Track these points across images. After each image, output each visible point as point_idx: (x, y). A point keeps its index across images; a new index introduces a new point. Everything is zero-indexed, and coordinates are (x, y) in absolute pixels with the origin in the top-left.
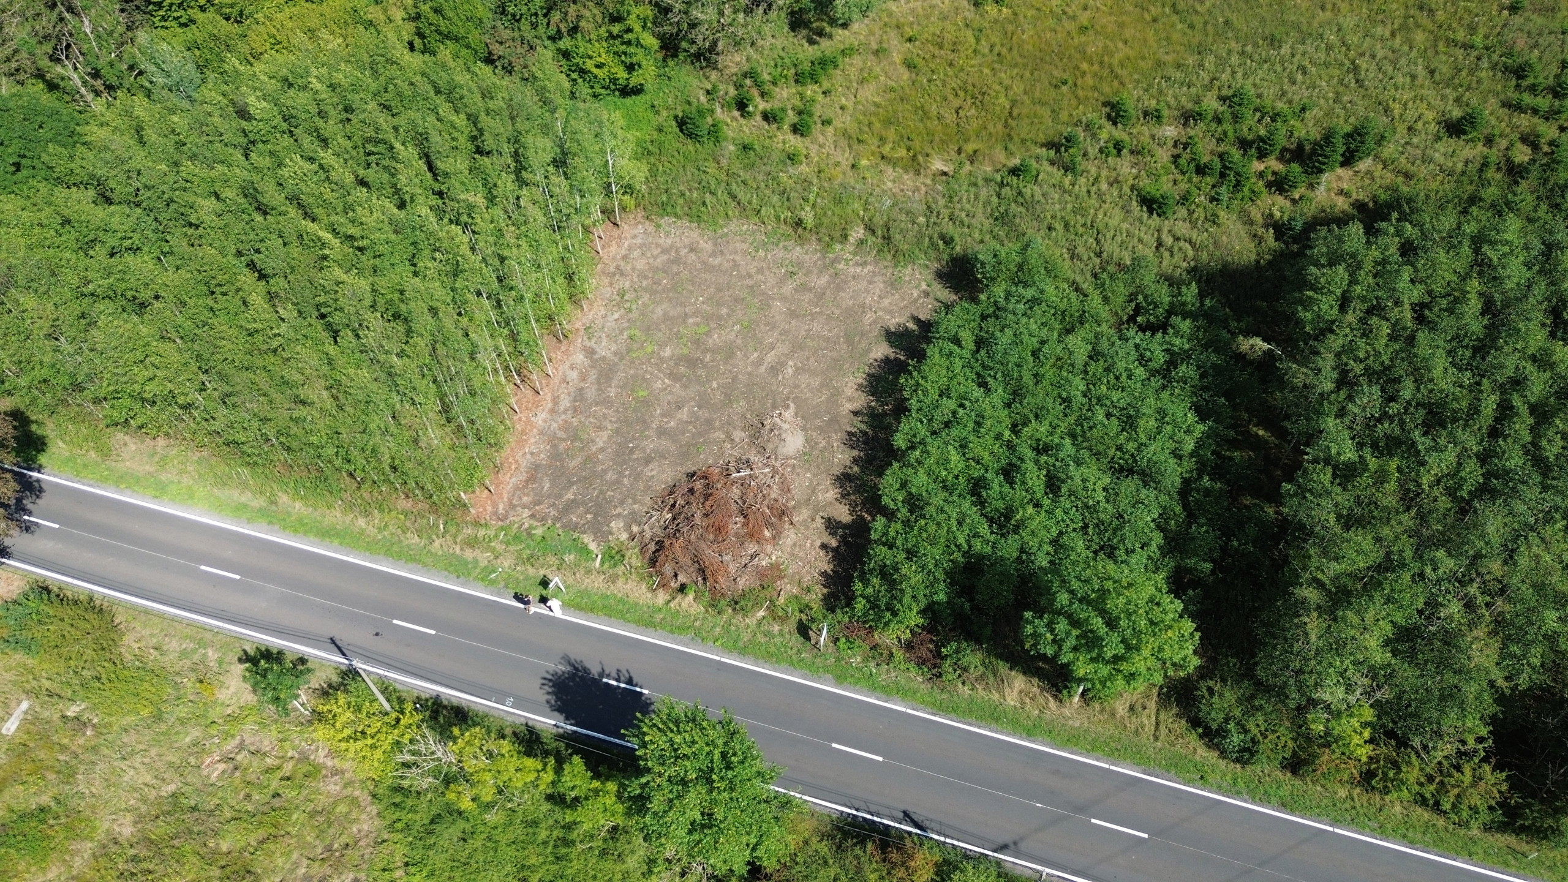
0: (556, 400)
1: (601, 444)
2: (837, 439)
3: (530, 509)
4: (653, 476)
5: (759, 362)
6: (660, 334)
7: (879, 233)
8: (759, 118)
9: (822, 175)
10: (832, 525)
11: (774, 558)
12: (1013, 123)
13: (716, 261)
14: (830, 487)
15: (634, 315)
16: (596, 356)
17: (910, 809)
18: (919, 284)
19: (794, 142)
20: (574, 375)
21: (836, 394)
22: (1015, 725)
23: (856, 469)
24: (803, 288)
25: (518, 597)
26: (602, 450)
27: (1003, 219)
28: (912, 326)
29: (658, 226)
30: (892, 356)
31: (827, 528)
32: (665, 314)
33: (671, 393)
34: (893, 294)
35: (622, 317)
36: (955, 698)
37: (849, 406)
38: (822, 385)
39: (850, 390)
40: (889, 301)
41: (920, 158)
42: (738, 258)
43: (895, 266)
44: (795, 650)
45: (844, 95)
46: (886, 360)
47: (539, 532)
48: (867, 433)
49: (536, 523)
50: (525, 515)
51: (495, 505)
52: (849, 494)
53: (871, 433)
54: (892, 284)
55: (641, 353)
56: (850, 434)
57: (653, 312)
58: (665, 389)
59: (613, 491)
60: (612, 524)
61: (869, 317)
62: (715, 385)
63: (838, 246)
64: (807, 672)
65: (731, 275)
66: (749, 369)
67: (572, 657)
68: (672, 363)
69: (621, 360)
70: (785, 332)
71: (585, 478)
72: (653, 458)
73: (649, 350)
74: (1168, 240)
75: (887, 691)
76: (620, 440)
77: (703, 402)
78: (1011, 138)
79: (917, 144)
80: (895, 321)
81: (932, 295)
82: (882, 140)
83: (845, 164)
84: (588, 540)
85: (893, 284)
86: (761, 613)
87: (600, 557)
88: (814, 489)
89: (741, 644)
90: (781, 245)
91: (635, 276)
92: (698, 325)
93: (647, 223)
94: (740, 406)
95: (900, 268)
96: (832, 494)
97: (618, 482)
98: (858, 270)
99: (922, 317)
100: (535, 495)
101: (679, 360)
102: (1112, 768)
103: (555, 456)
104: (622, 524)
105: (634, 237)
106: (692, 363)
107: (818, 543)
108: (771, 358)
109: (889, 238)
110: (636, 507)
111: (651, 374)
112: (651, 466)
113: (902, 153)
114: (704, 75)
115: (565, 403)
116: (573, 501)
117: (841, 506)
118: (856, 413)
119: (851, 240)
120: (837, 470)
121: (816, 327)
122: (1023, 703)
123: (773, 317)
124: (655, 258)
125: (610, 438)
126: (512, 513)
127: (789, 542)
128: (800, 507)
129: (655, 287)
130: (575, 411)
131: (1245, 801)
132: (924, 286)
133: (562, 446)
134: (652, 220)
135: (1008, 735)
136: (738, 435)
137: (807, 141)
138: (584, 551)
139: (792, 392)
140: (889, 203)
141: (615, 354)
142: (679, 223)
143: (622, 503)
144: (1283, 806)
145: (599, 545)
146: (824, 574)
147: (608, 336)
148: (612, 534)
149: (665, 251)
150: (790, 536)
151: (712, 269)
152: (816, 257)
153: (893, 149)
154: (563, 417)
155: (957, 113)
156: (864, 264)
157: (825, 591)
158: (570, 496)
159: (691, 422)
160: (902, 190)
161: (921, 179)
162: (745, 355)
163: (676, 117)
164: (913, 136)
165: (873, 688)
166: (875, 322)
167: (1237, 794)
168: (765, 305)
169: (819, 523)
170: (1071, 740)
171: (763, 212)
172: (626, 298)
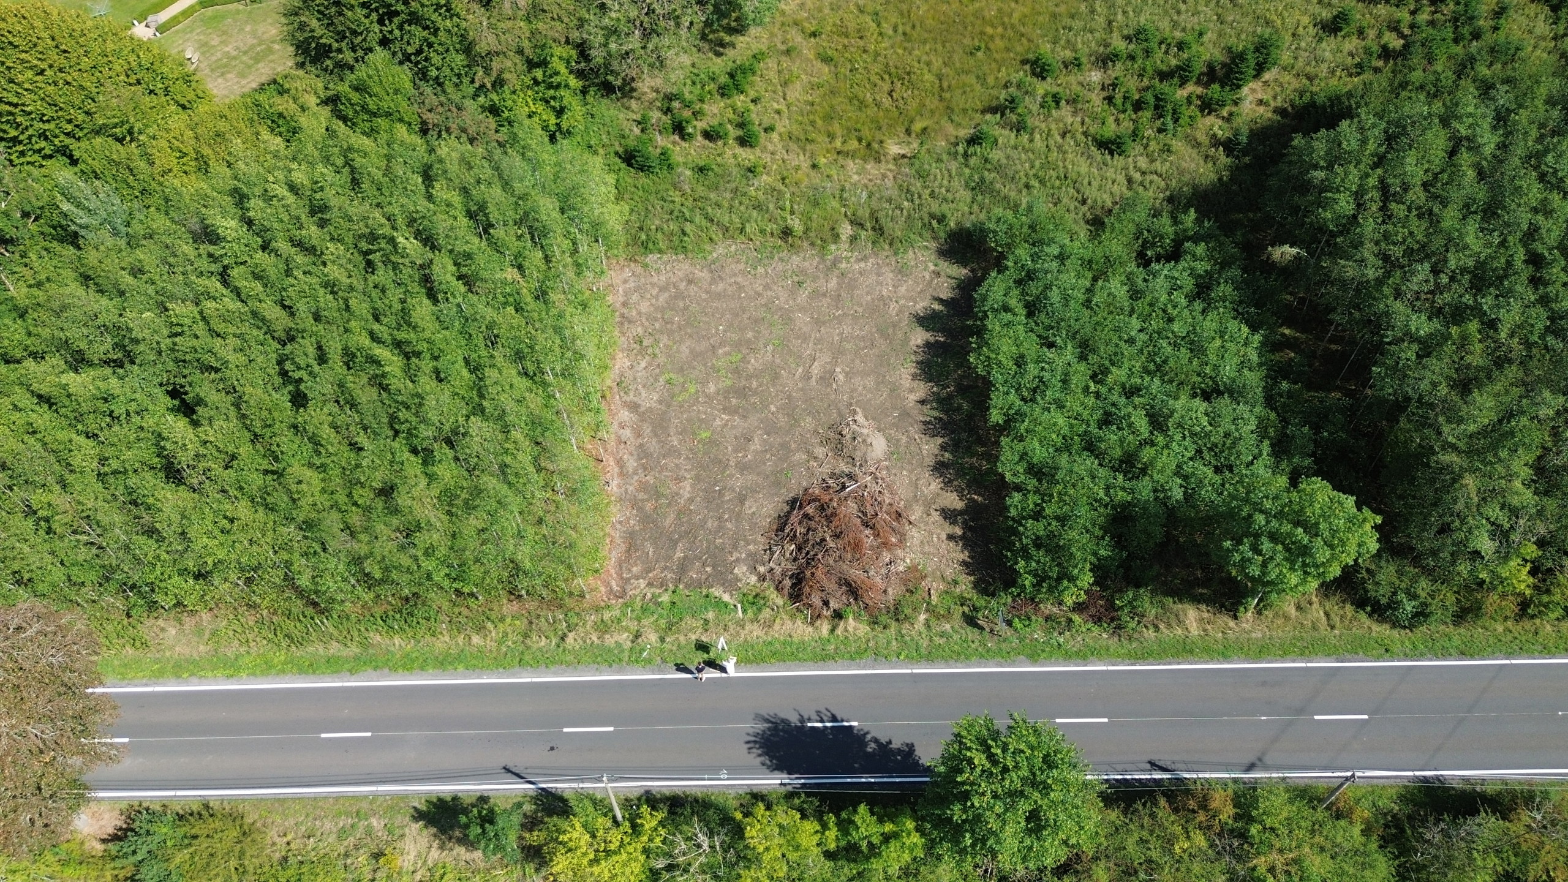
0: (620, 463)
1: (687, 496)
2: (915, 431)
3: (644, 578)
4: (754, 513)
5: (807, 376)
6: (696, 372)
7: (868, 225)
8: (700, 138)
9: (787, 181)
10: (949, 515)
11: (908, 561)
12: (947, 95)
13: (720, 287)
14: (931, 479)
15: (661, 359)
16: (642, 409)
17: (1155, 758)
18: (927, 266)
19: (746, 155)
20: (627, 433)
21: (894, 390)
22: (1209, 652)
23: (947, 455)
24: (816, 294)
25: (681, 668)
26: (691, 500)
27: (979, 187)
28: (937, 307)
29: (645, 266)
30: (932, 339)
31: (945, 518)
32: (692, 351)
33: (733, 427)
34: (905, 281)
35: (649, 364)
36: (1145, 644)
37: (913, 397)
38: (878, 384)
39: (907, 382)
40: (904, 288)
41: (875, 146)
42: (739, 279)
43: (896, 254)
44: (977, 643)
45: (774, 99)
46: (928, 344)
47: (665, 598)
48: (941, 419)
49: (658, 591)
50: (642, 586)
51: (607, 584)
52: (950, 481)
53: (945, 418)
54: (900, 272)
55: (684, 396)
56: (925, 423)
57: (678, 351)
58: (726, 425)
59: (720, 538)
60: (736, 571)
61: (893, 308)
62: (773, 408)
63: (833, 247)
64: (999, 659)
65: (740, 297)
66: (800, 385)
67: (764, 712)
68: (720, 397)
69: (669, 406)
70: (818, 341)
71: (687, 533)
72: (745, 496)
73: (692, 390)
74: (1137, 176)
75: (1082, 656)
76: (703, 486)
77: (771, 429)
78: (952, 111)
79: (866, 133)
80: (921, 306)
81: (942, 274)
82: (831, 136)
83: (805, 165)
84: (716, 592)
85: (902, 271)
86: (922, 617)
87: (739, 606)
88: (917, 485)
89: (923, 651)
90: (776, 258)
91: (644, 320)
92: (729, 354)
93: (632, 264)
94: (808, 423)
95: (901, 255)
96: (935, 485)
97: (720, 528)
98: (862, 265)
99: (944, 296)
100: (643, 563)
101: (727, 392)
102: (1309, 665)
103: (646, 519)
104: (745, 569)
105: (625, 281)
106: (742, 393)
107: (944, 536)
108: (816, 370)
109: (881, 229)
110: (751, 547)
111: (705, 413)
112: (747, 504)
113: (854, 144)
114: (623, 105)
115: (631, 464)
116: (685, 558)
117: (949, 494)
118: (922, 402)
119: (844, 237)
120: (930, 461)
121: (847, 330)
122: (1205, 630)
123: (800, 329)
124: (657, 298)
125: (693, 486)
126: (628, 587)
127: (916, 542)
128: (911, 506)
129: (669, 326)
130: (645, 469)
131: (1431, 660)
132: (932, 268)
133: (649, 506)
134: (636, 261)
135: (1207, 663)
136: (820, 451)
137: (758, 150)
138: (720, 604)
139: (852, 397)
140: (864, 195)
141: (660, 402)
142: (665, 257)
143: (735, 547)
144: (1463, 654)
145: (732, 595)
146: (964, 563)
147: (644, 387)
148: (740, 580)
149: (662, 289)
150: (915, 535)
151: (718, 296)
152: (815, 263)
153: (844, 142)
154: (636, 478)
155: (892, 97)
156: (865, 259)
157: (972, 578)
158: (679, 554)
159: (766, 451)
160: (870, 180)
161: (883, 166)
162: (789, 372)
163: (617, 153)
164: (859, 126)
165: (1068, 657)
166: (900, 311)
167: (1421, 656)
168: (788, 320)
169: (936, 516)
170: (1262, 651)
171: (748, 229)
172: (645, 344)
